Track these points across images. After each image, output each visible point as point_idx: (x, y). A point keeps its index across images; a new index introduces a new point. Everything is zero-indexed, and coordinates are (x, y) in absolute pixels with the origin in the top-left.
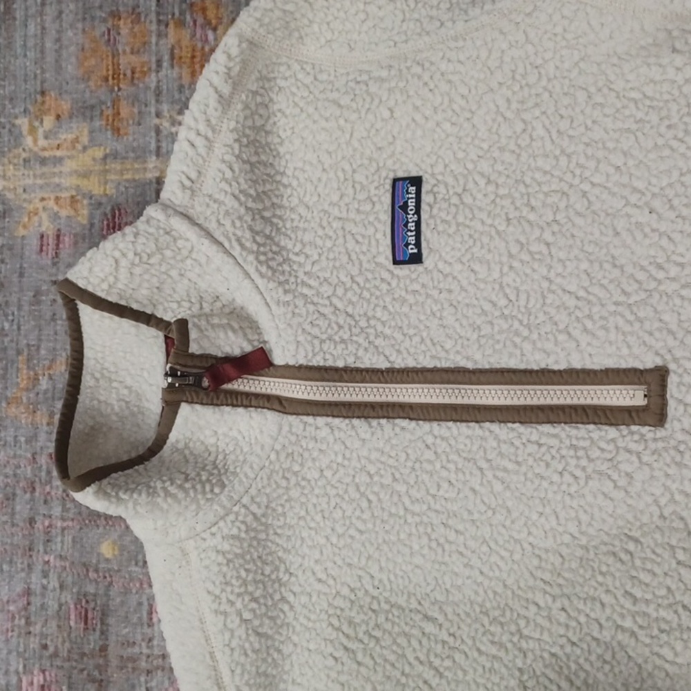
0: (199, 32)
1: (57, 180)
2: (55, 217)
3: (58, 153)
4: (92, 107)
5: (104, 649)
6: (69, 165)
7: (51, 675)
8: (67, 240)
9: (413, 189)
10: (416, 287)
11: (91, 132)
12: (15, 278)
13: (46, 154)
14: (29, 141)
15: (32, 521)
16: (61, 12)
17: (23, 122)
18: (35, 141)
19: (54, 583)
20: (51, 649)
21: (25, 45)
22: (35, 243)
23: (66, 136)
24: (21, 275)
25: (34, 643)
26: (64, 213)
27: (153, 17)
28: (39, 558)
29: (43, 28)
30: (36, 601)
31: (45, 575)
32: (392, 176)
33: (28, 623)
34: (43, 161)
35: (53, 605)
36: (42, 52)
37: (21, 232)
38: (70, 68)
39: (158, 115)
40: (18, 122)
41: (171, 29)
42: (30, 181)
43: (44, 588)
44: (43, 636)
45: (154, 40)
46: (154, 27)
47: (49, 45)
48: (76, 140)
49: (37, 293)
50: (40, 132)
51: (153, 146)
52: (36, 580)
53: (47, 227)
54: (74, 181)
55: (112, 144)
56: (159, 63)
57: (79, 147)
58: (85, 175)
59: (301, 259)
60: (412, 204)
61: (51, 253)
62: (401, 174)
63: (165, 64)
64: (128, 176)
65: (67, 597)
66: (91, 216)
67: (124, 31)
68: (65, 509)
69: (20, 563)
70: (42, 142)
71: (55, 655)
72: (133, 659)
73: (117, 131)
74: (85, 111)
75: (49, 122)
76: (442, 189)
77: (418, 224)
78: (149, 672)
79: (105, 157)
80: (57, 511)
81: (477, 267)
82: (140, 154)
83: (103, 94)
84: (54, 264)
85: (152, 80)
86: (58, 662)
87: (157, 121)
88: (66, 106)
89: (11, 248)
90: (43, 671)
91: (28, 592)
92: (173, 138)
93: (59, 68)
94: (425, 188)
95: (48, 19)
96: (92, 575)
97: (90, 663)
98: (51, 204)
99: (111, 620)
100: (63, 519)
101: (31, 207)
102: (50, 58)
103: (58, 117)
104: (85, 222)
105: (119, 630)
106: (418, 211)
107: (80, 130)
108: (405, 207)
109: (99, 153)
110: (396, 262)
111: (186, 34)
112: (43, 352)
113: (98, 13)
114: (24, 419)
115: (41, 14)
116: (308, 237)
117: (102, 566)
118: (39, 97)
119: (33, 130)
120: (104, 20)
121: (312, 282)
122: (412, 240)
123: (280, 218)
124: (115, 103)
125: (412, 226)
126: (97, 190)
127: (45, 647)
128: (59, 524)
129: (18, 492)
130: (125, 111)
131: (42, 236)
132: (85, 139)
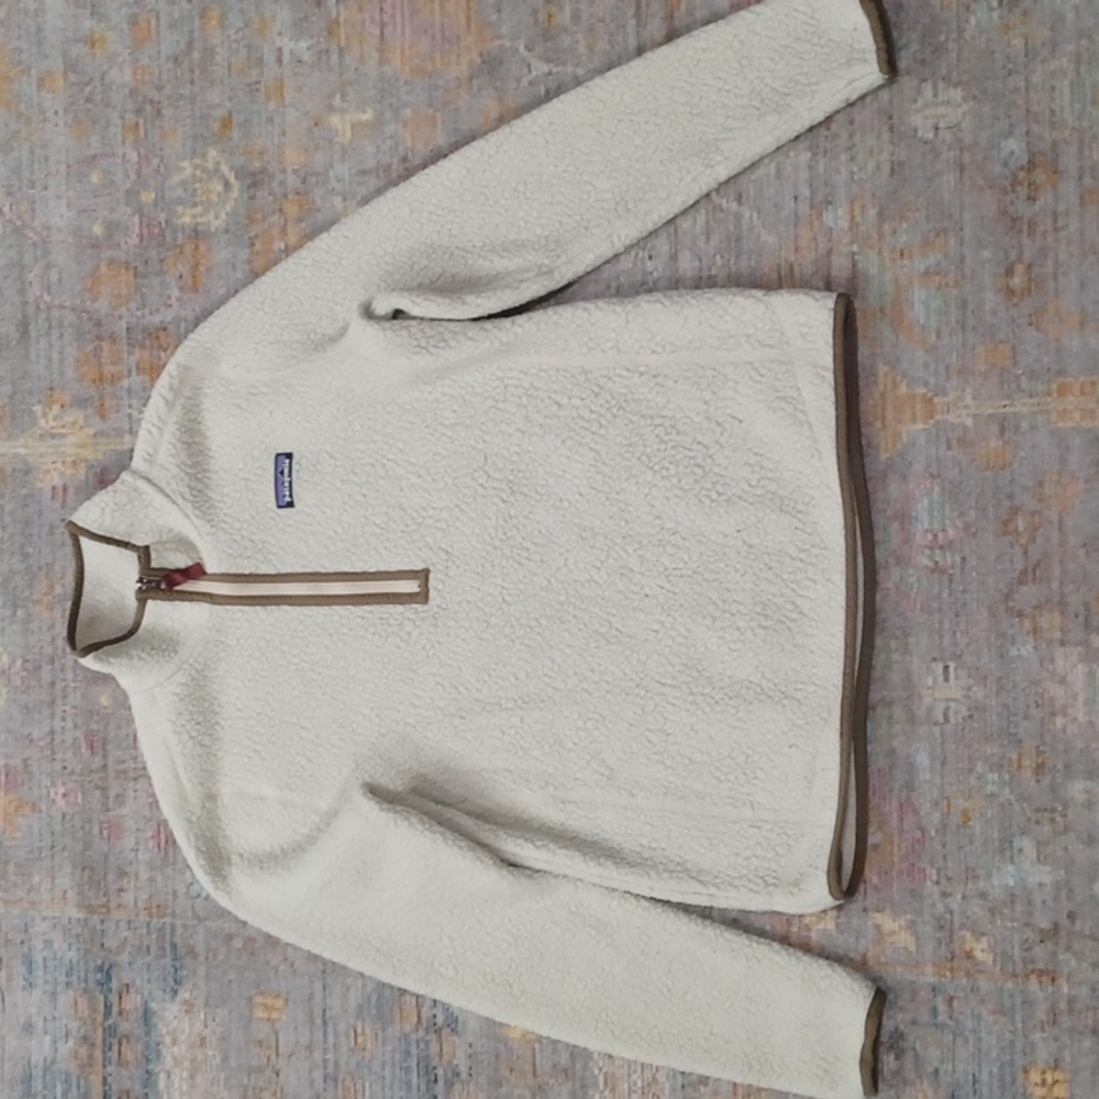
0: (155, 353)
1: (62, 449)
2: (62, 474)
3: (63, 431)
4: (86, 400)
5: (105, 766)
6: (71, 439)
7: (71, 785)
8: (71, 491)
9: (287, 461)
10: (291, 522)
11: (86, 417)
12: (36, 517)
13: (55, 431)
14: (42, 422)
15: (53, 684)
16: (62, 335)
17: (38, 409)
18: (47, 422)
19: (69, 725)
20: (69, 769)
21: (37, 356)
22: (49, 492)
23: (68, 419)
24: (40, 515)
25: (58, 766)
26: (69, 472)
27: (125, 341)
28: (59, 709)
29: (50, 345)
30: (58, 738)
31: (64, 720)
32: (275, 452)
33: (53, 753)
34: (53, 436)
35: (69, 740)
36: (50, 360)
37: (39, 485)
38: (70, 374)
39: (130, 406)
40: (34, 408)
41: (137, 349)
42: (43, 450)
43: (63, 728)
44: (64, 761)
45: (125, 356)
46: (125, 348)
47: (55, 356)
48: (75, 422)
49: (52, 528)
50: (50, 416)
51: (127, 427)
52: (58, 724)
53: (57, 481)
54: (74, 450)
55: (99, 425)
56: (130, 371)
57: (77, 426)
58: (82, 446)
59: (221, 505)
60: (286, 471)
61: (60, 500)
62: (281, 451)
63: (134, 373)
64: (111, 447)
65: (79, 734)
66: (87, 474)
67: (105, 349)
68: (76, 675)
69: (46, 712)
70: (52, 423)
71: (73, 773)
72: (124, 772)
73: (103, 417)
74: (81, 402)
75: (56, 409)
76: (304, 461)
77: (290, 483)
78: (135, 779)
79: (95, 435)
80: (70, 676)
81: (326, 510)
82: (119, 433)
83: (92, 390)
84: (63, 507)
85: (125, 383)
86: (75, 778)
87: (129, 411)
88: (67, 398)
89: (32, 496)
90: (64, 784)
91: (52, 732)
92: (139, 421)
93: (61, 373)
94: (294, 461)
95: (53, 338)
96: (95, 718)
97: (95, 776)
98: (59, 465)
99: (108, 747)
100: (75, 681)
101: (45, 468)
102: (56, 365)
103: (62, 406)
104: (83, 478)
105: (114, 753)
106: (290, 475)
107: (77, 415)
108: (282, 472)
109: (91, 431)
110: (279, 507)
111: (147, 353)
112: (57, 568)
113: (88, 336)
114: (46, 615)
115: (49, 334)
116: (226, 491)
117: (102, 711)
118: (49, 392)
119: (45, 415)
120: (92, 342)
121: (229, 520)
122: (287, 493)
123: (208, 478)
124: (101, 397)
125: (287, 484)
126: (91, 457)
127: (65, 768)
128: (72, 685)
129: (44, 664)
130: (108, 403)
131: (54, 488)
132: (81, 422)
